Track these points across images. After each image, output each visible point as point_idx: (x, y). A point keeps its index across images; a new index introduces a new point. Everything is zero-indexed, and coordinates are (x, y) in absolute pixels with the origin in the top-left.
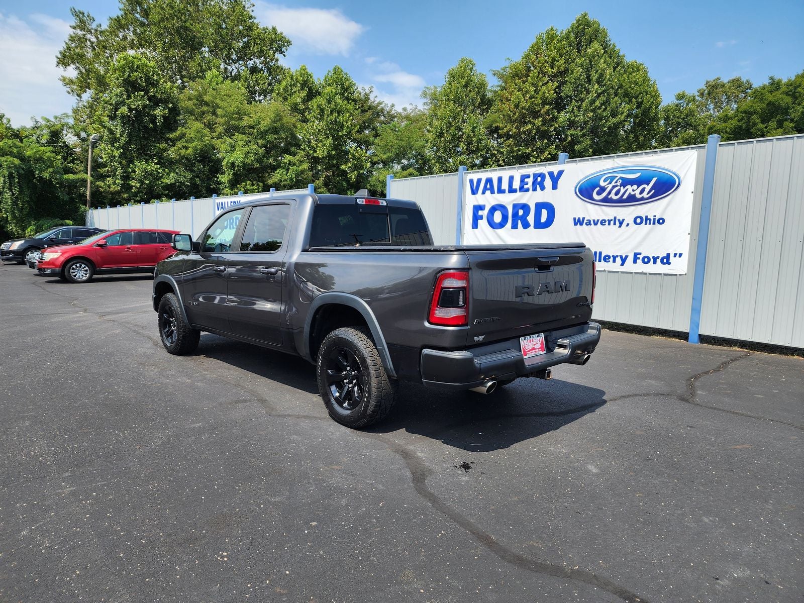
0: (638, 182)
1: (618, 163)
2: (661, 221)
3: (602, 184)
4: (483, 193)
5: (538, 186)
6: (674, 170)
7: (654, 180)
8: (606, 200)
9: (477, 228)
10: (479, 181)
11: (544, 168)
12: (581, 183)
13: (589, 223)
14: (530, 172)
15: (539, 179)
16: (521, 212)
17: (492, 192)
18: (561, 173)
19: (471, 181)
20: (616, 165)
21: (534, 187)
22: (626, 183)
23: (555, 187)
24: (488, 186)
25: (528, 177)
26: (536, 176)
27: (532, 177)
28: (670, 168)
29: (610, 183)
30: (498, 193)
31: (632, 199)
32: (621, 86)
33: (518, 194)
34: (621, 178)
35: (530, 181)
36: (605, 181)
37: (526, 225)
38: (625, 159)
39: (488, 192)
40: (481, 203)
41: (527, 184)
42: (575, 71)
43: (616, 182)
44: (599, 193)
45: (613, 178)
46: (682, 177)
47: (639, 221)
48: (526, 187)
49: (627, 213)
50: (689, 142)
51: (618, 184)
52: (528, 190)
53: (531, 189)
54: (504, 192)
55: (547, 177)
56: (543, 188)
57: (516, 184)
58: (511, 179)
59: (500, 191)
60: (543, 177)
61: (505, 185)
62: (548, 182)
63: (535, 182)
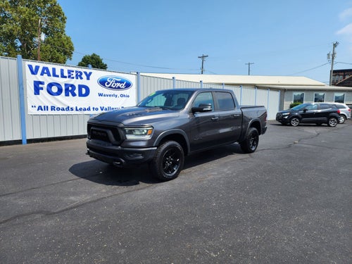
0: (121, 82)
2: (128, 96)
3: (108, 81)
4: (42, 74)
5: (79, 77)
6: (131, 81)
7: (125, 82)
8: (110, 87)
9: (39, 94)
10: (37, 68)
11: (81, 69)
13: (105, 96)
14: (74, 69)
15: (79, 74)
16: (70, 88)
17: (49, 75)
18: (90, 73)
19: (30, 67)
21: (77, 77)
22: (116, 82)
23: (88, 79)
24: (45, 71)
25: (73, 71)
26: (77, 72)
27: (75, 72)
28: (129, 79)
29: (111, 81)
31: (119, 88)
33: (67, 79)
34: (115, 80)
35: (74, 74)
37: (74, 95)
39: (45, 75)
40: (41, 80)
43: (113, 81)
44: (108, 84)
46: (133, 83)
47: (122, 96)
48: (72, 76)
49: (118, 93)
52: (73, 78)
53: (75, 78)
54: (58, 76)
55: (83, 74)
56: (81, 78)
57: (66, 74)
58: (62, 71)
59: (55, 75)
60: (81, 73)
61: (58, 73)
62: (84, 76)
63: (77, 75)
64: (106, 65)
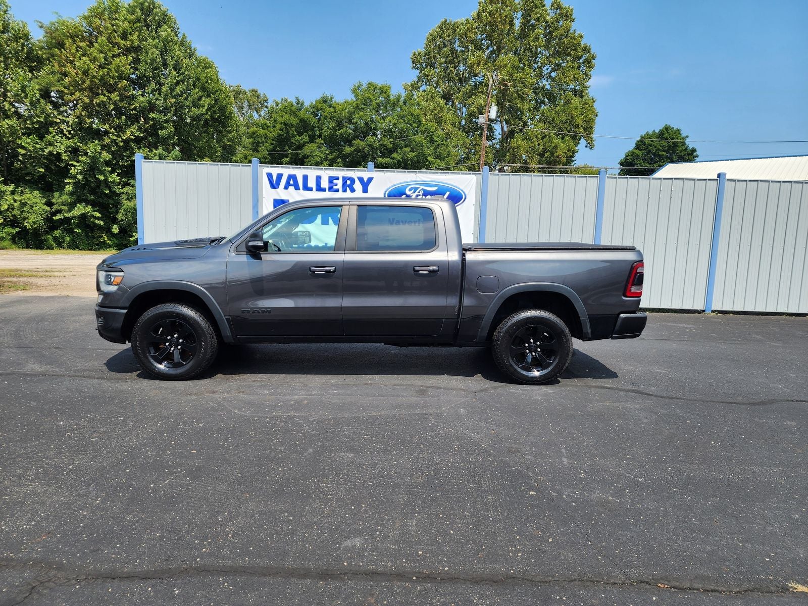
0: (436, 194)
1: (420, 178)
3: (408, 192)
4: (286, 188)
5: (348, 188)
6: (462, 188)
7: (448, 193)
10: (280, 176)
11: (353, 172)
12: (389, 190)
14: (339, 174)
15: (348, 182)
17: (297, 188)
18: (370, 180)
19: (270, 176)
20: (418, 179)
21: (344, 189)
22: (426, 193)
23: (365, 190)
24: (292, 182)
25: (338, 179)
26: (345, 179)
27: (341, 179)
28: (459, 186)
29: (414, 192)
30: (303, 190)
32: (198, 79)
33: (327, 193)
34: (422, 189)
35: (340, 183)
36: (410, 190)
38: (425, 175)
39: (291, 188)
40: (284, 198)
41: (336, 185)
42: (150, 52)
43: (419, 192)
45: (415, 189)
46: (466, 193)
48: (335, 187)
50: (471, 169)
51: (421, 194)
52: (337, 190)
53: (341, 190)
54: (311, 189)
55: (357, 182)
56: (353, 190)
57: (325, 184)
58: (319, 178)
59: (306, 188)
60: (353, 181)
61: (312, 183)
62: (358, 186)
63: (344, 184)
64: (694, 150)
